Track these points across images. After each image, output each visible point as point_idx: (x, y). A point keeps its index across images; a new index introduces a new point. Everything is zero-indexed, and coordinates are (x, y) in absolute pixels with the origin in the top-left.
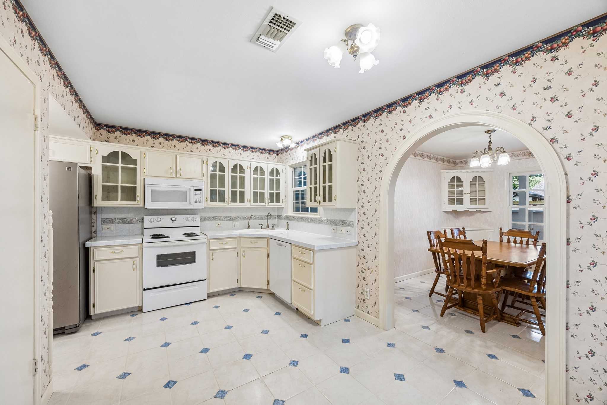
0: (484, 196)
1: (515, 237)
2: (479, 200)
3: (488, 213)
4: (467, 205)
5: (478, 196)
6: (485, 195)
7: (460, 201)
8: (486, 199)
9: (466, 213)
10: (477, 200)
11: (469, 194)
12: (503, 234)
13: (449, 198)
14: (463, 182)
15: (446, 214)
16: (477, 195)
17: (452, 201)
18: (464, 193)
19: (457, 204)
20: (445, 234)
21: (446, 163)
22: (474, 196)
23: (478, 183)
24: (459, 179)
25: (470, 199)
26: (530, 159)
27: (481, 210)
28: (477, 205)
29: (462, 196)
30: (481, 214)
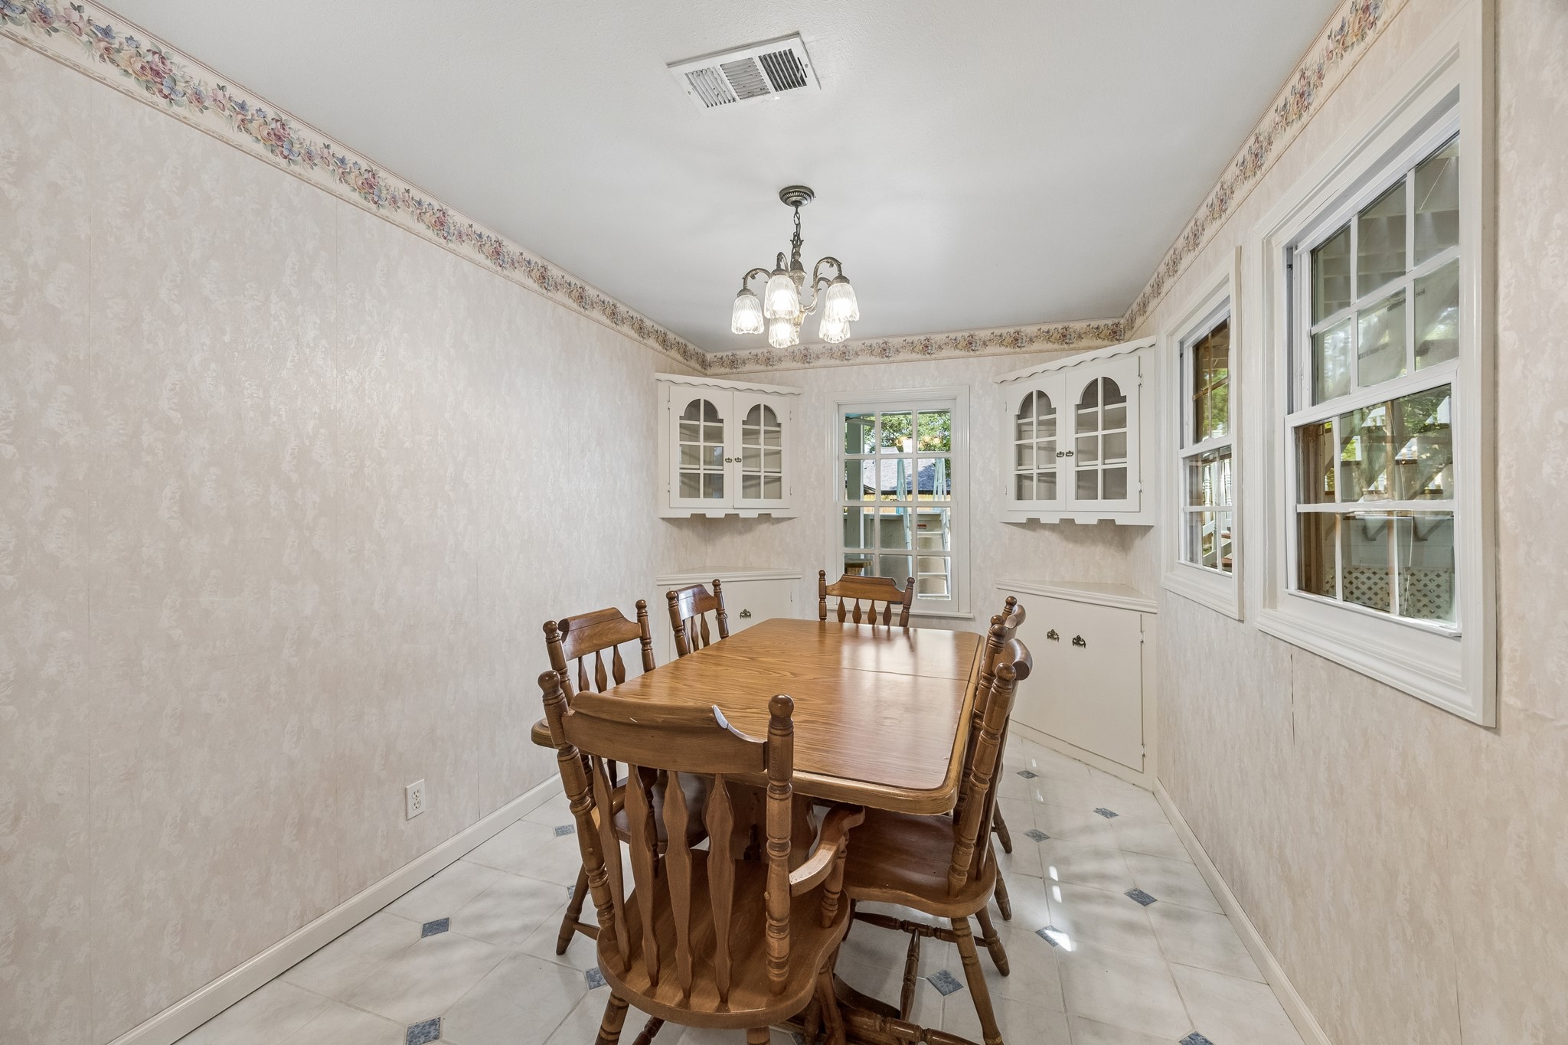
0: (778, 470)
1: (858, 599)
2: (765, 483)
3: (788, 522)
4: (733, 500)
5: (763, 470)
6: (780, 468)
7: (715, 485)
8: (783, 480)
9: (731, 521)
10: (759, 484)
11: (738, 460)
12: (828, 591)
13: (682, 475)
14: (721, 421)
15: (674, 530)
16: (760, 467)
17: (690, 484)
18: (725, 457)
19: (706, 495)
20: (639, 621)
21: (674, 353)
22: (752, 471)
23: (762, 428)
24: (711, 412)
25: (743, 481)
26: (883, 366)
27: (769, 514)
28: (759, 498)
29: (720, 468)
30: (772, 527)
